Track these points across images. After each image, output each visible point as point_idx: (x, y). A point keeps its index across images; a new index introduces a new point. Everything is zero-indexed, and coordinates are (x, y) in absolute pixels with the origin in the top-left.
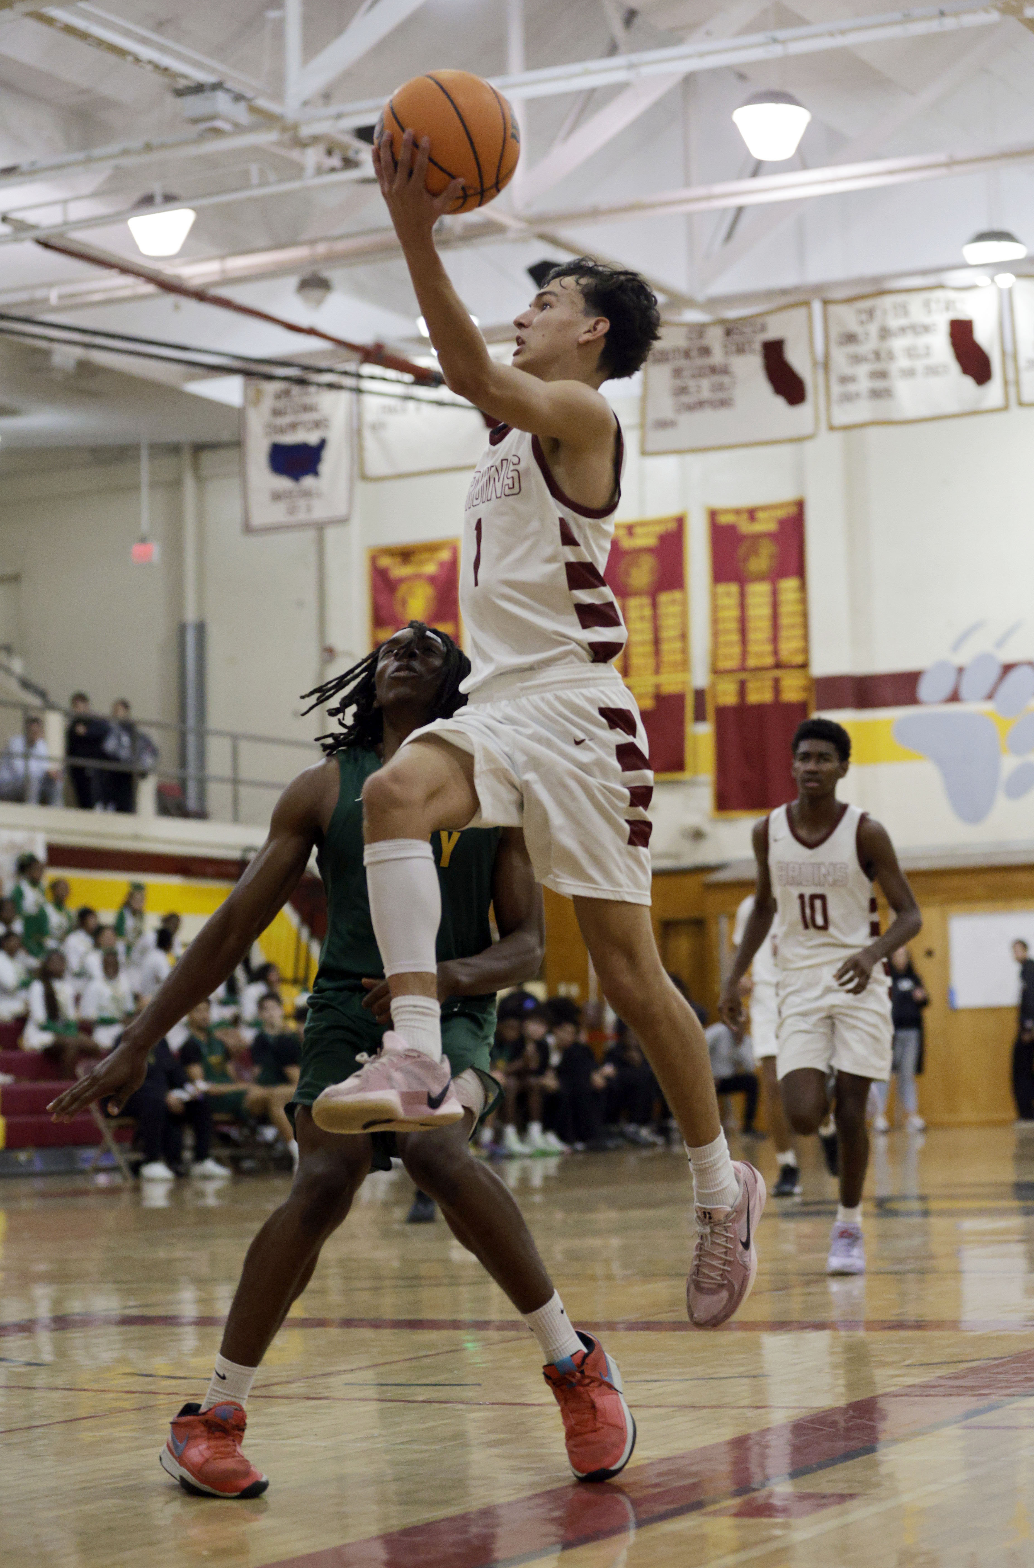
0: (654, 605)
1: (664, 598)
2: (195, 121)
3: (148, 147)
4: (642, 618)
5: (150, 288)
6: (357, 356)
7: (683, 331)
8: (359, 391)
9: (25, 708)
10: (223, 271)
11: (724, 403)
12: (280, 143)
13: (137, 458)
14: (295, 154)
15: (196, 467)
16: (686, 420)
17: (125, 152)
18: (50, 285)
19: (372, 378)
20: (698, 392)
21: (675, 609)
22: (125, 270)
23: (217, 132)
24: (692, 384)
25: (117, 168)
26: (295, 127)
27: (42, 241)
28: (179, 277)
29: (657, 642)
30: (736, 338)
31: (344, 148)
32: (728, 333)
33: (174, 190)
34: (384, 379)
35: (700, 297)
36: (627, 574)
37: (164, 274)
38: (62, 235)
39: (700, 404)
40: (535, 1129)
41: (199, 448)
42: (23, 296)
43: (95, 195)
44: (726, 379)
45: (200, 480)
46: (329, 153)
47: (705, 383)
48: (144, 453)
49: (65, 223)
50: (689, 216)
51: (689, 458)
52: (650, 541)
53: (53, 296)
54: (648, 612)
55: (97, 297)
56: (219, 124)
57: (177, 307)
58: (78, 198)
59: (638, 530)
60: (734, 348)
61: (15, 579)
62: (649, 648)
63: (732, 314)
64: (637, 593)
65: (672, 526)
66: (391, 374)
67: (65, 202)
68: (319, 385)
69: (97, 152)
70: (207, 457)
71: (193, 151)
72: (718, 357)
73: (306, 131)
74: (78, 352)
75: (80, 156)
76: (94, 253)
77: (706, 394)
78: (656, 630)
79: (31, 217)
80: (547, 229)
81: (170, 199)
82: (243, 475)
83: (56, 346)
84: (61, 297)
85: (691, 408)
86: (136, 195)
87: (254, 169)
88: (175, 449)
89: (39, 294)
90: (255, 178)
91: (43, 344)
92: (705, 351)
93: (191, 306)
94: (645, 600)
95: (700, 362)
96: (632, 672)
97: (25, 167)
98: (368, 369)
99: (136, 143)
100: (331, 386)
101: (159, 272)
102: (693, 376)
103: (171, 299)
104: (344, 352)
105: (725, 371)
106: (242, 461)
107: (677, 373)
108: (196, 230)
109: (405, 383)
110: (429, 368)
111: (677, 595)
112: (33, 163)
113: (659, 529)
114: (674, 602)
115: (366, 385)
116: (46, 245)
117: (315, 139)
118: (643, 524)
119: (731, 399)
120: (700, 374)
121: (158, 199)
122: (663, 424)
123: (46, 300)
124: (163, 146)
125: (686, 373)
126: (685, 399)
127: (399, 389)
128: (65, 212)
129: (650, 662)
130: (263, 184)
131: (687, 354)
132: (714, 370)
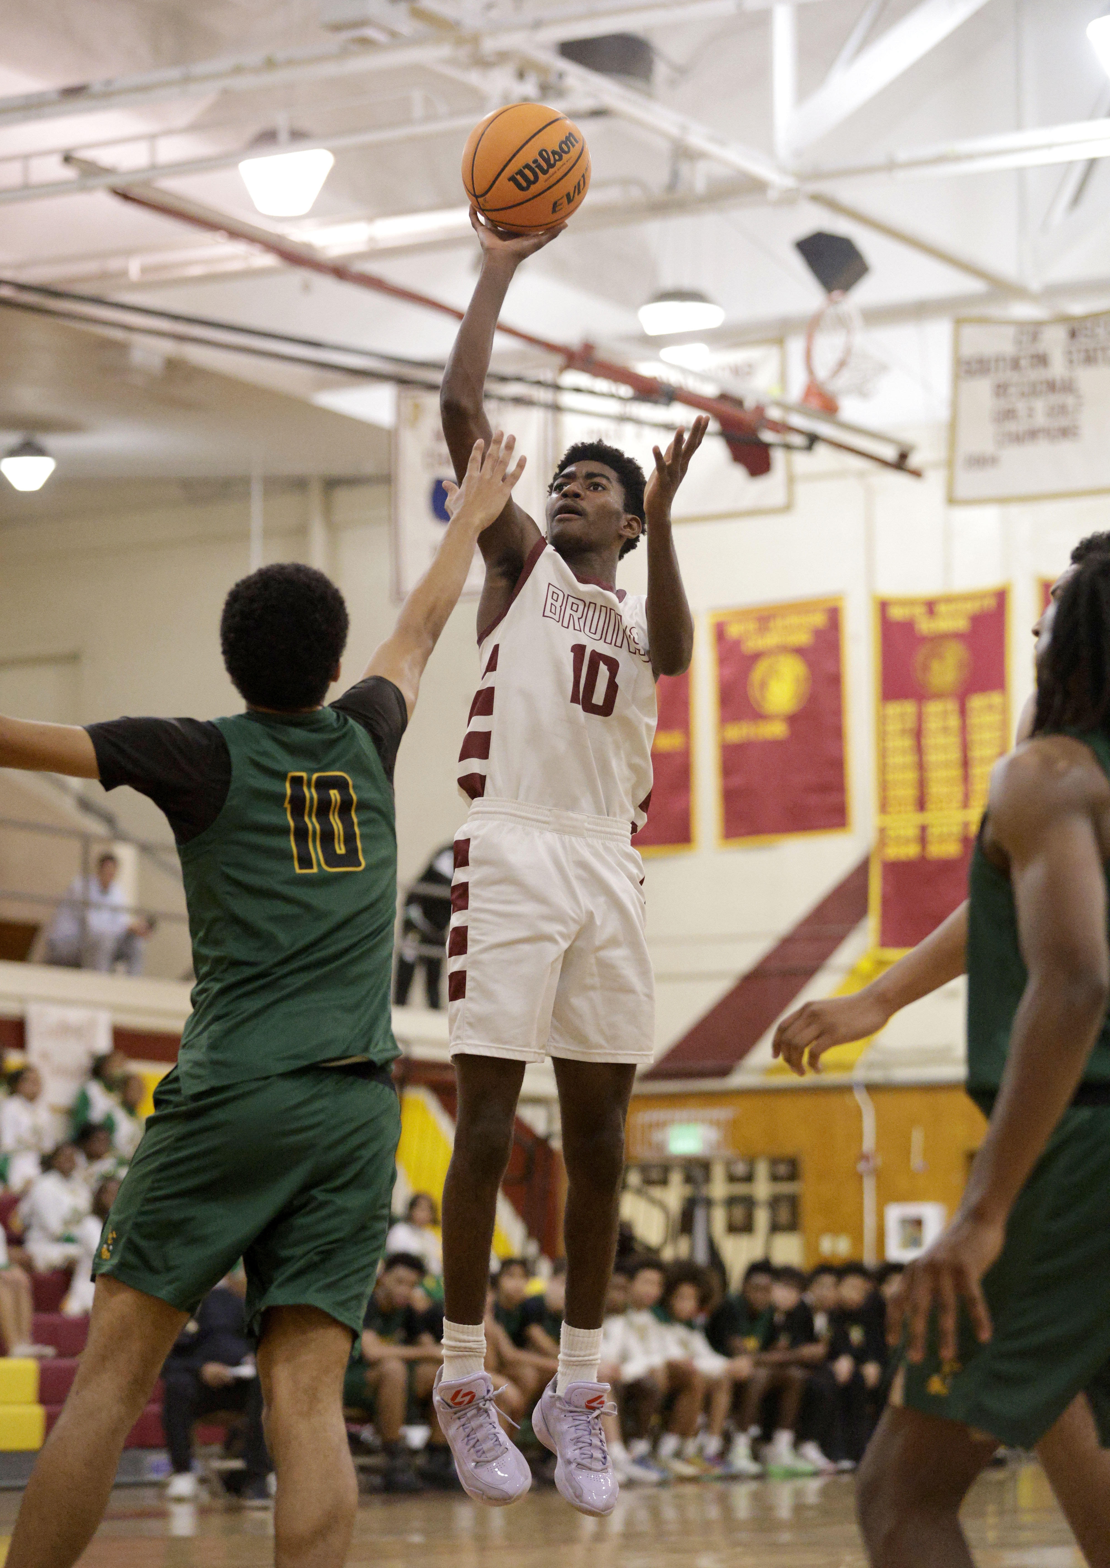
0: (963, 712)
1: (977, 702)
2: (337, 28)
3: (270, 64)
4: (945, 730)
5: (268, 260)
6: (558, 360)
7: (1010, 331)
8: (556, 408)
9: (86, 839)
10: (371, 239)
11: (1067, 433)
12: (452, 62)
13: (246, 495)
14: (474, 78)
15: (328, 510)
16: (1013, 455)
17: (238, 70)
18: (129, 252)
19: (578, 390)
20: (1030, 416)
21: (992, 718)
22: (236, 233)
23: (366, 43)
24: (1021, 406)
25: (225, 92)
26: (475, 39)
27: (119, 191)
28: (309, 246)
29: (966, 763)
30: (1083, 342)
31: (542, 70)
32: (1073, 334)
33: (305, 123)
34: (592, 392)
35: (1035, 285)
36: (926, 668)
37: (288, 240)
38: (147, 183)
39: (1033, 434)
40: (784, 1439)
41: (332, 484)
42: (90, 267)
43: (194, 128)
44: (1070, 401)
45: (332, 528)
46: (521, 75)
47: (1040, 405)
48: (257, 490)
49: (153, 167)
50: (1021, 171)
51: (1015, 510)
52: (960, 624)
53: (134, 268)
54: (954, 722)
55: (196, 271)
56: (370, 33)
57: (306, 288)
58: (169, 132)
59: (942, 608)
60: (1082, 355)
61: (72, 658)
62: (956, 773)
63: (1077, 308)
64: (939, 696)
65: (990, 603)
66: (602, 385)
67: (152, 137)
68: (501, 399)
69: (200, 68)
70: (343, 497)
71: (331, 69)
72: (1058, 369)
73: (490, 45)
74: (168, 347)
75: (174, 73)
76: (193, 210)
77: (1041, 419)
78: (965, 747)
79: (105, 157)
80: (826, 187)
81: (298, 136)
82: (393, 522)
83: (138, 340)
84: (144, 270)
85: (1018, 439)
86: (253, 129)
87: (417, 96)
88: (299, 484)
89: (114, 264)
90: (418, 111)
91: (118, 335)
92: (1042, 360)
93: (326, 285)
94: (951, 706)
95: (1036, 374)
96: (930, 805)
97: (97, 87)
98: (573, 378)
99: (254, 58)
100: (518, 401)
101: (281, 237)
102: (1023, 394)
103: (299, 275)
104: (536, 352)
105: (1068, 387)
106: (392, 501)
107: (1001, 389)
108: (333, 180)
109: (621, 398)
110: (655, 378)
111: (995, 698)
112: (109, 82)
113: (972, 607)
114: (990, 707)
115: (568, 399)
116: (125, 196)
117: (503, 57)
118: (949, 599)
119: (1076, 427)
120: (1034, 391)
121: (283, 136)
122: (980, 462)
123: (124, 273)
124: (290, 63)
125: (1012, 390)
126: (1012, 427)
127: (613, 407)
128: (153, 151)
129: (957, 791)
130: (430, 118)
131: (1015, 364)
132: (1052, 386)
